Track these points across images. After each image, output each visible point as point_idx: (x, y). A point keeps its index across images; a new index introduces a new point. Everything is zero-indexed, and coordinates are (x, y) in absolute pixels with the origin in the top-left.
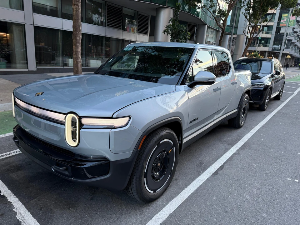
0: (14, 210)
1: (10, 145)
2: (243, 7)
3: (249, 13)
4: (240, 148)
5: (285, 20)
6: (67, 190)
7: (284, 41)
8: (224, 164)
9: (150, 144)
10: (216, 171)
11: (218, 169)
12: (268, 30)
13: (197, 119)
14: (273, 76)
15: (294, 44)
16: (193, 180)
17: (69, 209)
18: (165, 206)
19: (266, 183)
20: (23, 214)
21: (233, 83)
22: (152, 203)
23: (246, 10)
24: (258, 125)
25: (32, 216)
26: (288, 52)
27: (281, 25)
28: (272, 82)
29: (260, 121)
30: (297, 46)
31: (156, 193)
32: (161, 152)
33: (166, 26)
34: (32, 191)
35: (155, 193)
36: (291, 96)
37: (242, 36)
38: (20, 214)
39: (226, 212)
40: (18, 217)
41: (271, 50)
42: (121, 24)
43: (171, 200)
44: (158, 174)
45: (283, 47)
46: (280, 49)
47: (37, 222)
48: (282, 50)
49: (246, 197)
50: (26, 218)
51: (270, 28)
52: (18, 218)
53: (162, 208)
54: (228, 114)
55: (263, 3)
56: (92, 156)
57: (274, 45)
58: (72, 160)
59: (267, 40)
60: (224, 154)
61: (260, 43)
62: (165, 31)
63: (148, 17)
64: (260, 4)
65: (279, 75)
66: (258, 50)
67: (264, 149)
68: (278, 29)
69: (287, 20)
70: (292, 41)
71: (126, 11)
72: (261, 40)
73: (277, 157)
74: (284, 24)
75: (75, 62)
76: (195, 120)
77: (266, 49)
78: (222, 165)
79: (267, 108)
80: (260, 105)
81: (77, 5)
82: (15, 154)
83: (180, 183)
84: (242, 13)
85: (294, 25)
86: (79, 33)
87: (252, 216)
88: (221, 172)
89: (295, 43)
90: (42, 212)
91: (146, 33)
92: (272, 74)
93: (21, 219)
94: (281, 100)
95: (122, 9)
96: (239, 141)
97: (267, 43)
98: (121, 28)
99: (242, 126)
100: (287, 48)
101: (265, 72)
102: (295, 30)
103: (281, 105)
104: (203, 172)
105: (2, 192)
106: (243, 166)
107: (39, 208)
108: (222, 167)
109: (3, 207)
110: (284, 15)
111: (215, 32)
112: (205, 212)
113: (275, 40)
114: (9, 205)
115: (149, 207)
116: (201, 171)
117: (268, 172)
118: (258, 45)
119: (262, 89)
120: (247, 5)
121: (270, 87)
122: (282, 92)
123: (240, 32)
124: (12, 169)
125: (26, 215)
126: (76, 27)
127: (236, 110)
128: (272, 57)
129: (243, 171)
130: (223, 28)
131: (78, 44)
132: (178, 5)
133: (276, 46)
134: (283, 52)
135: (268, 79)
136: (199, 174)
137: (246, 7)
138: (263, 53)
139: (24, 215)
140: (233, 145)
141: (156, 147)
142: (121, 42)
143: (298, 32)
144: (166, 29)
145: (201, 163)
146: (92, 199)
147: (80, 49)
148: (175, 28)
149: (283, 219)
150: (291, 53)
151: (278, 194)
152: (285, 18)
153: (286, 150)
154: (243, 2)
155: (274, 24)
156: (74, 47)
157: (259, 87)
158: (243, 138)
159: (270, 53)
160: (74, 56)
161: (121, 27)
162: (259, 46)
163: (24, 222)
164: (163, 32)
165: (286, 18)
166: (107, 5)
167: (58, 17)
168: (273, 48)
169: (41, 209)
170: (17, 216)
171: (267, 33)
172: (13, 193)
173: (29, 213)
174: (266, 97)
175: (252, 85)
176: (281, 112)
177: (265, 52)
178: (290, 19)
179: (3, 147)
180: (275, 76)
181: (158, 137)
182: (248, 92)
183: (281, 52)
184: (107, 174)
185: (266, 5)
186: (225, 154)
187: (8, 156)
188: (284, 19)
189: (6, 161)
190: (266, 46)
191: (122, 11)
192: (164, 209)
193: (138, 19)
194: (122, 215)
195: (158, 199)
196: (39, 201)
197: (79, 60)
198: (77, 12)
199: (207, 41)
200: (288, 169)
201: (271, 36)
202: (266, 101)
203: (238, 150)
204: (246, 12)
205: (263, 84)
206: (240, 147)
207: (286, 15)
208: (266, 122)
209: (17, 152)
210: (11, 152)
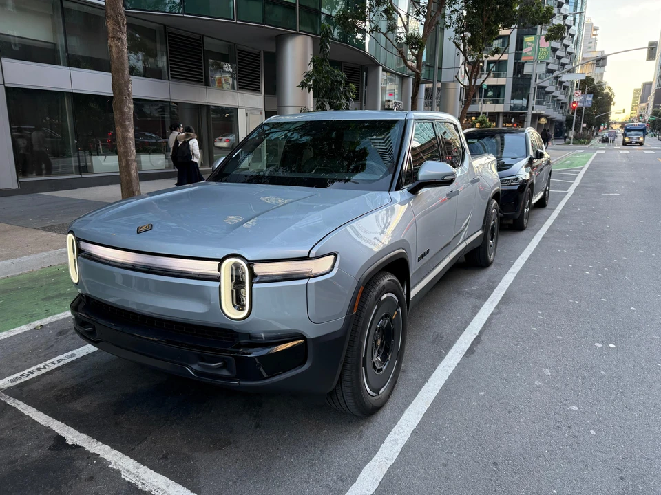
0: (110, 466)
1: (36, 349)
2: (450, 27)
3: (463, 39)
4: (499, 302)
5: (530, 49)
6: (200, 418)
7: (532, 91)
8: (480, 333)
9: (367, 303)
10: (470, 347)
11: (472, 342)
12: (498, 70)
13: (428, 252)
14: (531, 161)
15: (551, 95)
16: (435, 369)
17: (221, 448)
18: (399, 418)
19: (563, 357)
20: (134, 471)
21: (474, 181)
22: (374, 416)
23: (456, 33)
24: (519, 258)
25: (155, 471)
26: (543, 112)
27: (523, 59)
28: (530, 173)
29: (522, 251)
30: (556, 99)
31: (380, 396)
32: (382, 318)
33: (305, 74)
34: (131, 429)
35: (378, 397)
36: (564, 197)
37: (451, 85)
38: (128, 471)
39: (509, 412)
40: (127, 477)
41: (508, 109)
42: (202, 72)
43: (406, 407)
44: (379, 359)
45: (532, 102)
46: (527, 108)
47: (168, 479)
48: (530, 109)
49: (536, 382)
50: (144, 477)
51: (501, 65)
52: (127, 479)
53: (395, 423)
54: (469, 241)
55: (489, 17)
56: (263, 335)
57: (513, 98)
58: (233, 348)
59: (498, 90)
60: (474, 316)
61: (486, 96)
62: (303, 85)
63: (257, 55)
64: (483, 21)
65: (542, 159)
66: (483, 110)
67: (543, 300)
68: (519, 67)
69: (534, 49)
70: (547, 89)
71: (210, 44)
72: (486, 91)
73: (568, 311)
74: (529, 56)
75: (124, 163)
76: (424, 255)
77: (499, 108)
78: (477, 336)
79: (527, 224)
80: (515, 220)
81: (119, 39)
82: (56, 366)
83: (412, 375)
84: (450, 39)
85: (547, 58)
86: (128, 98)
87: (555, 413)
88: (478, 348)
89: (552, 92)
90: (171, 462)
91: (256, 89)
92: (529, 157)
93: (134, 480)
94: (547, 207)
95: (200, 40)
96: (495, 291)
97: (499, 96)
98: (202, 82)
99: (491, 263)
100: (539, 103)
101: (516, 156)
102: (550, 67)
103: (551, 217)
104: (447, 353)
105: (67, 438)
106: (515, 332)
107: (161, 456)
108: (477, 340)
109: (85, 464)
110: (527, 39)
111: (397, 79)
112: (473, 418)
113: (514, 89)
114: (95, 459)
115: (371, 424)
116: (443, 351)
117: (561, 338)
118: (482, 100)
119: (516, 187)
120: (458, 22)
121: (529, 183)
122: (548, 191)
123: (447, 76)
124: (65, 394)
125: (139, 471)
126: (119, 85)
127: (480, 232)
128: (511, 123)
129: (517, 341)
130: (418, 71)
131: (127, 123)
132: (326, 29)
133: (517, 102)
134: (534, 112)
135: (524, 168)
136: (441, 358)
137: (455, 26)
138: (493, 116)
139: (137, 472)
140: (486, 299)
141: (376, 307)
142: (204, 112)
143: (555, 71)
144: (304, 79)
145: (438, 338)
146: (258, 426)
147: (131, 134)
148: (324, 77)
149: (606, 409)
150: (547, 114)
151: (587, 371)
152: (530, 44)
153: (581, 297)
154: (450, 17)
155: (509, 57)
156: (118, 130)
157: (510, 185)
158: (500, 284)
159: (507, 116)
160: (121, 150)
161: (202, 79)
162: (484, 103)
163: (143, 484)
164: (298, 86)
165: (533, 45)
166: (169, 33)
167: (60, 65)
168: (512, 105)
169: (165, 457)
170: (123, 477)
171: (497, 76)
172: (93, 437)
173: (146, 467)
174: (525, 204)
175: (502, 182)
176: (554, 230)
177: (498, 114)
178: (539, 44)
179: (24, 356)
180: (535, 161)
181: (377, 289)
182: (496, 196)
183: (530, 112)
184: (303, 363)
185: (495, 21)
186: (477, 316)
187: (43, 371)
188: (528, 46)
189: (44, 381)
190: (497, 102)
191: (201, 44)
192: (399, 422)
193: (237, 60)
194: (326, 445)
195: (383, 409)
196: (154, 443)
197: (131, 156)
198: (119, 53)
199: (384, 100)
200: (593, 329)
201: (506, 80)
202: (525, 210)
203: (497, 307)
204: (458, 36)
205: (517, 179)
206: (499, 300)
207: (532, 38)
208: (532, 251)
209: (59, 362)
210: (47, 362)
